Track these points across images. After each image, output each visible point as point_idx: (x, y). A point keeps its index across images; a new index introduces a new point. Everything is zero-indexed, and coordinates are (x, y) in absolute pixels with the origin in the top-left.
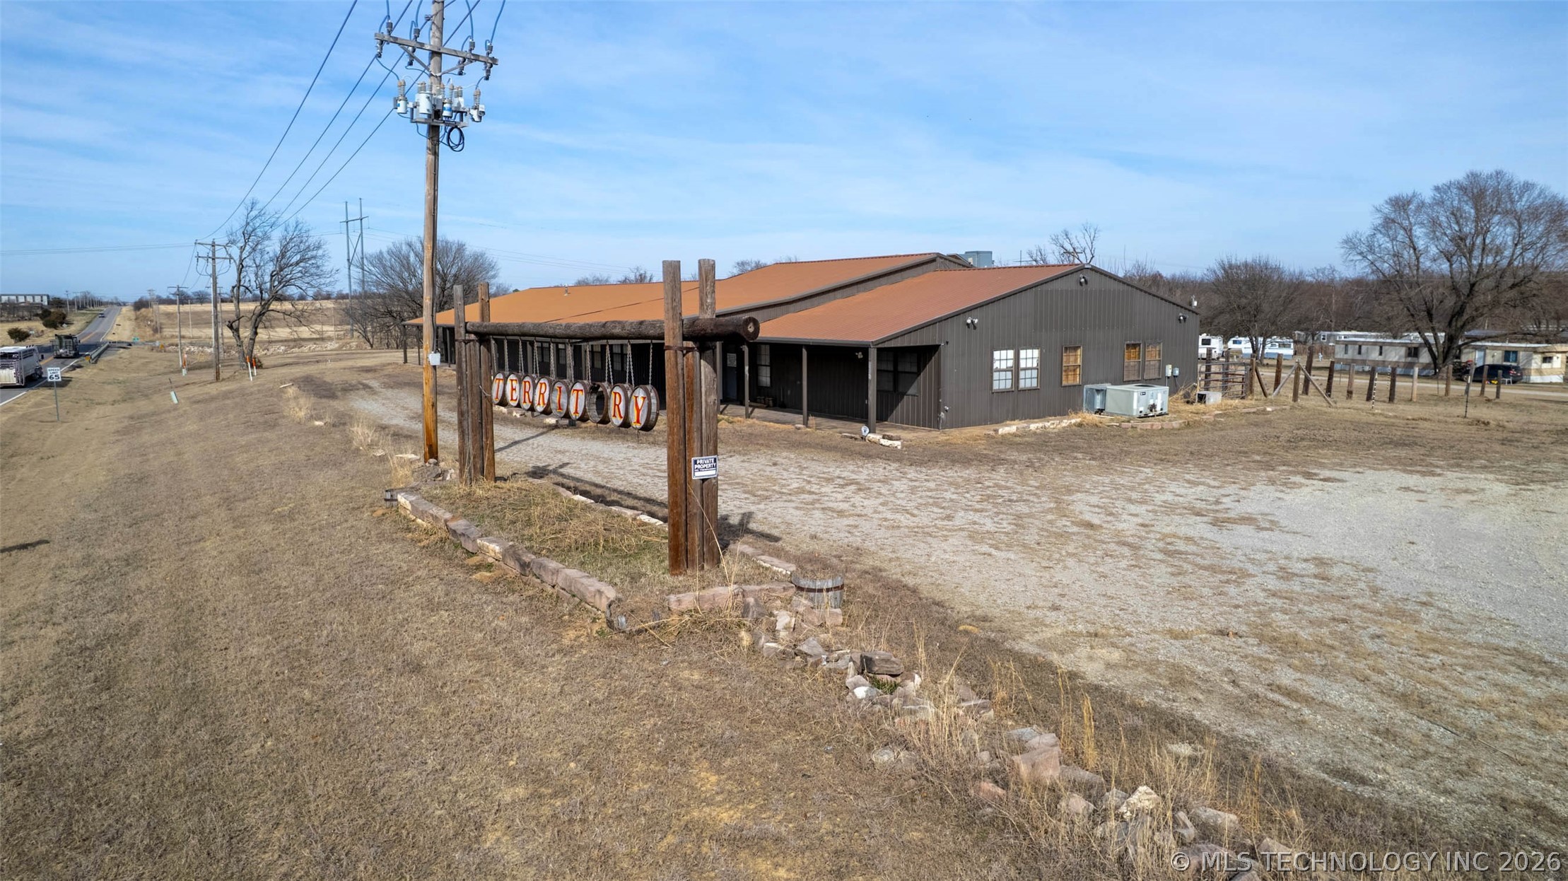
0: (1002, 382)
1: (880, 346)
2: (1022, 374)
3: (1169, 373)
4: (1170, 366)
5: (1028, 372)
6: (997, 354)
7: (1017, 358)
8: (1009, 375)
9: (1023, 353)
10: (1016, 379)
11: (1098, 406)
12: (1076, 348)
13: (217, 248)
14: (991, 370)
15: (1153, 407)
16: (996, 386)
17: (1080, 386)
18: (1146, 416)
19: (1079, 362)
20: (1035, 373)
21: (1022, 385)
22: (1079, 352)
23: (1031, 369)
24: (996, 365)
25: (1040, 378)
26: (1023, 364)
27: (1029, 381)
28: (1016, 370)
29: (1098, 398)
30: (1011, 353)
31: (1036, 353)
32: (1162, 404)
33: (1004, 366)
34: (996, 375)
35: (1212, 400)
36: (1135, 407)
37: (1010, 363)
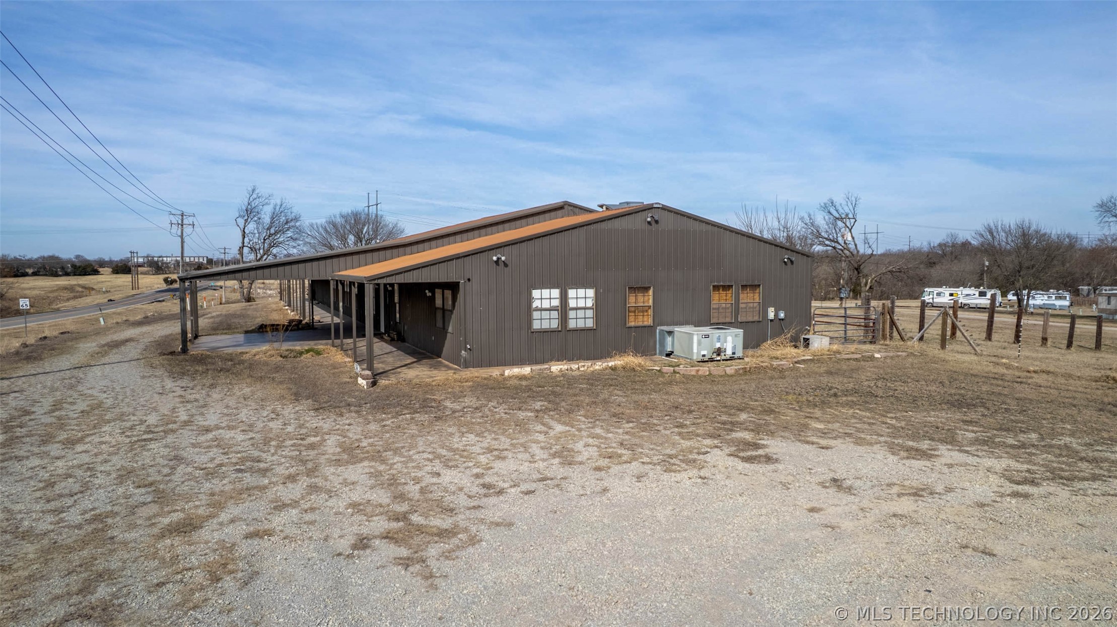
0: (543, 321)
1: (376, 282)
2: (572, 314)
3: (771, 315)
4: (773, 309)
5: (581, 313)
6: (536, 293)
7: (564, 298)
8: (555, 314)
9: (572, 293)
10: (564, 318)
11: (669, 349)
12: (646, 289)
13: (184, 217)
14: (529, 310)
15: (719, 352)
16: (536, 325)
17: (651, 329)
18: (712, 360)
19: (651, 303)
20: (590, 313)
21: (572, 324)
22: (651, 292)
23: (585, 308)
24: (536, 304)
25: (597, 318)
26: (572, 303)
27: (583, 319)
28: (564, 309)
29: (669, 340)
30: (556, 293)
31: (591, 293)
32: (734, 347)
33: (546, 304)
34: (536, 315)
35: (816, 345)
36: (695, 351)
37: (556, 303)
